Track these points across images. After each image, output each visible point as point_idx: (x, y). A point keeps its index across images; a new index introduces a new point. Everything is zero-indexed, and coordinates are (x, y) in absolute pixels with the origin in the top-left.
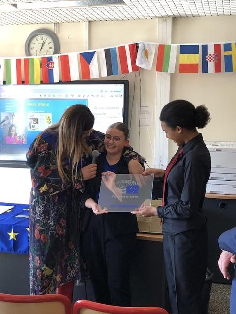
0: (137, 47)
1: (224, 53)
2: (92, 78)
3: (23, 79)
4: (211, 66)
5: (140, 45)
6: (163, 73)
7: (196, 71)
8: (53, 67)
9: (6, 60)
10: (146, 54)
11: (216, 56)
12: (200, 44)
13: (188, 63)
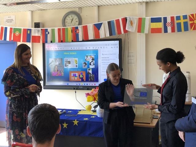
0: (126, 20)
1: (176, 22)
2: (100, 38)
3: (62, 40)
4: (169, 29)
5: (128, 19)
6: (141, 33)
7: (161, 32)
8: (79, 32)
9: (52, 29)
10: (131, 23)
11: (172, 23)
12: (162, 17)
13: (156, 28)
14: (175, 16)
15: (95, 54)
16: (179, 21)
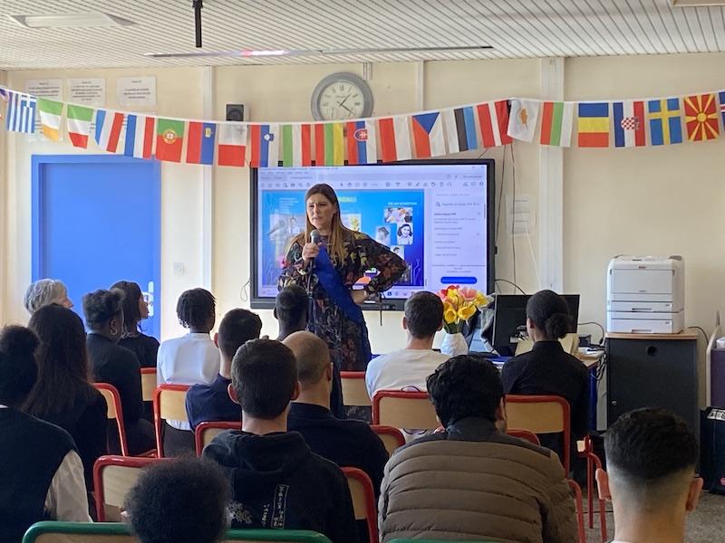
0: (509, 107)
1: (648, 116)
2: (432, 155)
3: (313, 158)
4: (629, 135)
5: (513, 104)
6: (551, 147)
7: (605, 144)
8: (366, 138)
9: (284, 126)
10: (523, 116)
11: (636, 120)
12: (611, 102)
13: (592, 131)
14: (646, 100)
15: (416, 203)
16: (655, 116)
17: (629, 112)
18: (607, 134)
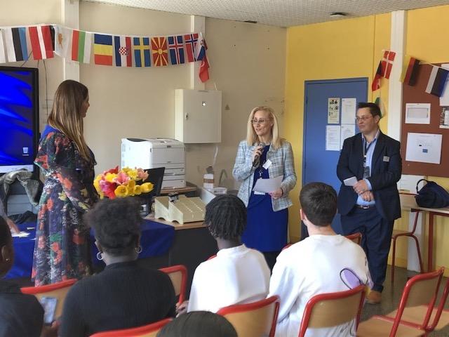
0: (52, 31)
1: (134, 48)
5: (56, 29)
7: (110, 64)
10: (60, 39)
11: (127, 50)
12: (113, 35)
13: (103, 54)
14: (132, 37)
16: (137, 48)
17: (123, 44)
18: (111, 57)
